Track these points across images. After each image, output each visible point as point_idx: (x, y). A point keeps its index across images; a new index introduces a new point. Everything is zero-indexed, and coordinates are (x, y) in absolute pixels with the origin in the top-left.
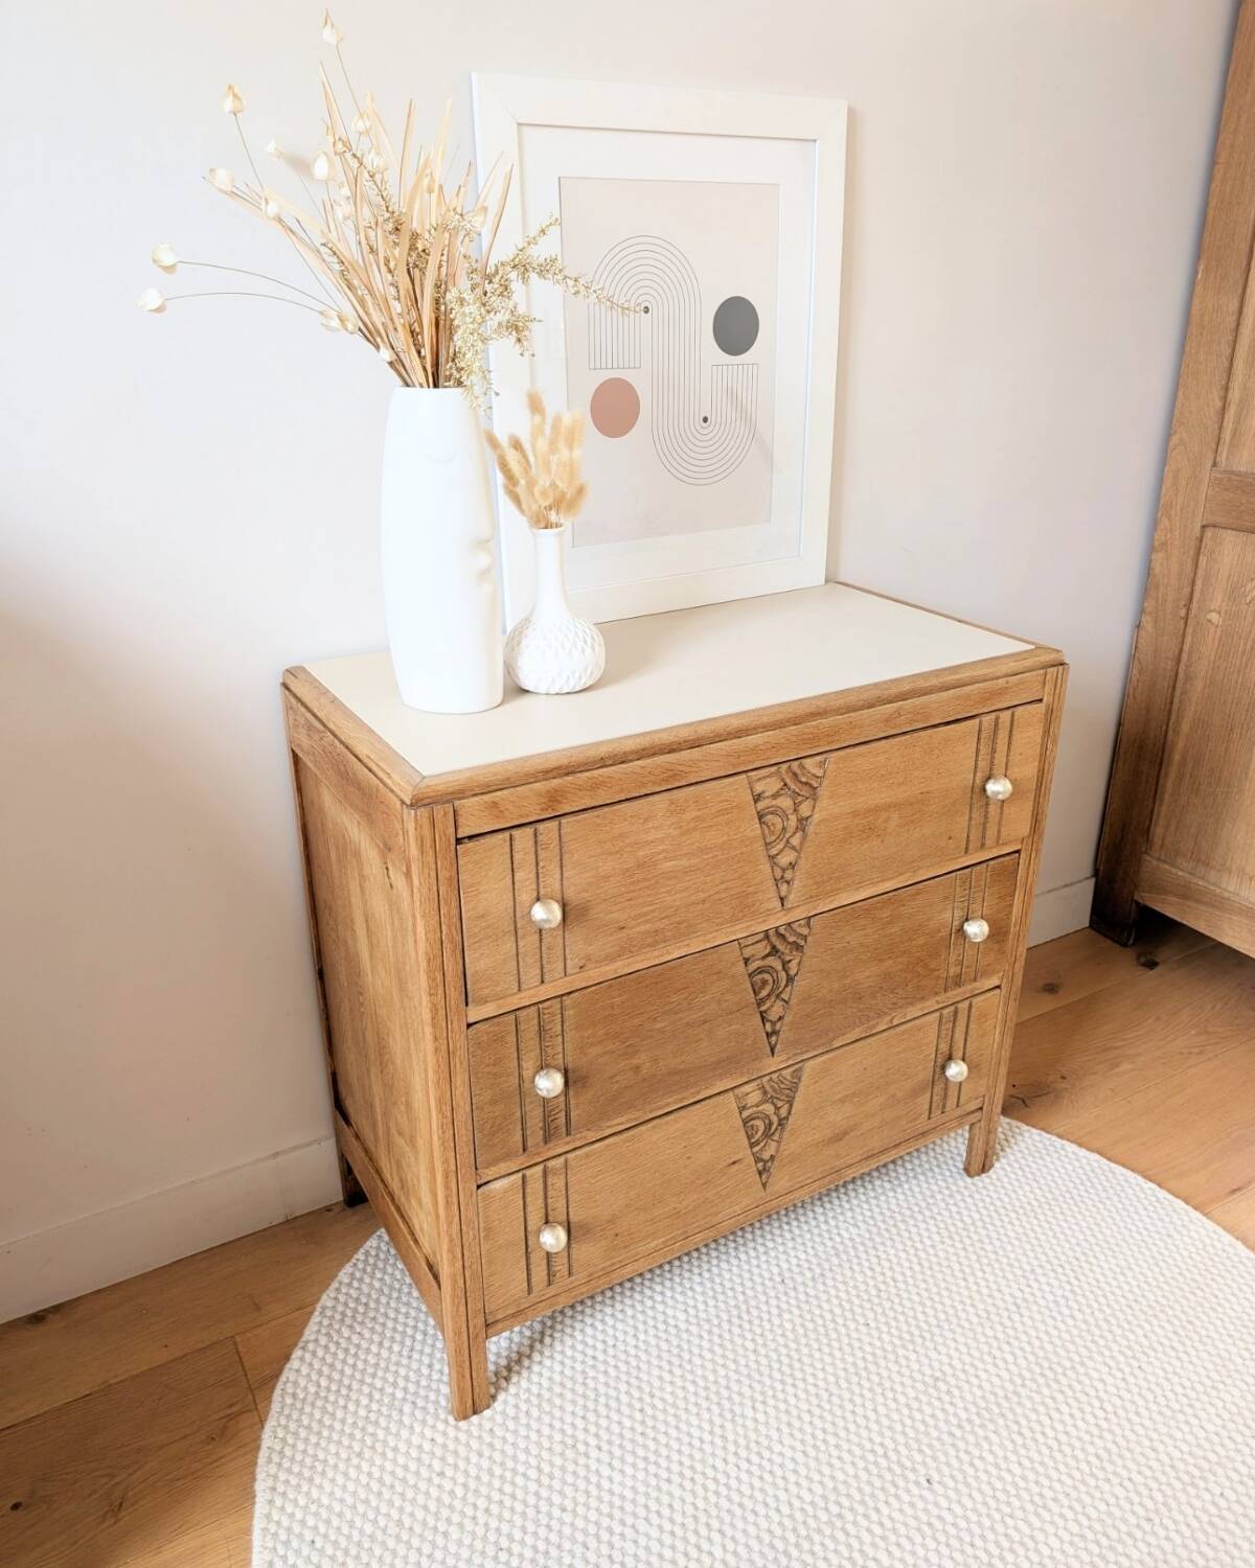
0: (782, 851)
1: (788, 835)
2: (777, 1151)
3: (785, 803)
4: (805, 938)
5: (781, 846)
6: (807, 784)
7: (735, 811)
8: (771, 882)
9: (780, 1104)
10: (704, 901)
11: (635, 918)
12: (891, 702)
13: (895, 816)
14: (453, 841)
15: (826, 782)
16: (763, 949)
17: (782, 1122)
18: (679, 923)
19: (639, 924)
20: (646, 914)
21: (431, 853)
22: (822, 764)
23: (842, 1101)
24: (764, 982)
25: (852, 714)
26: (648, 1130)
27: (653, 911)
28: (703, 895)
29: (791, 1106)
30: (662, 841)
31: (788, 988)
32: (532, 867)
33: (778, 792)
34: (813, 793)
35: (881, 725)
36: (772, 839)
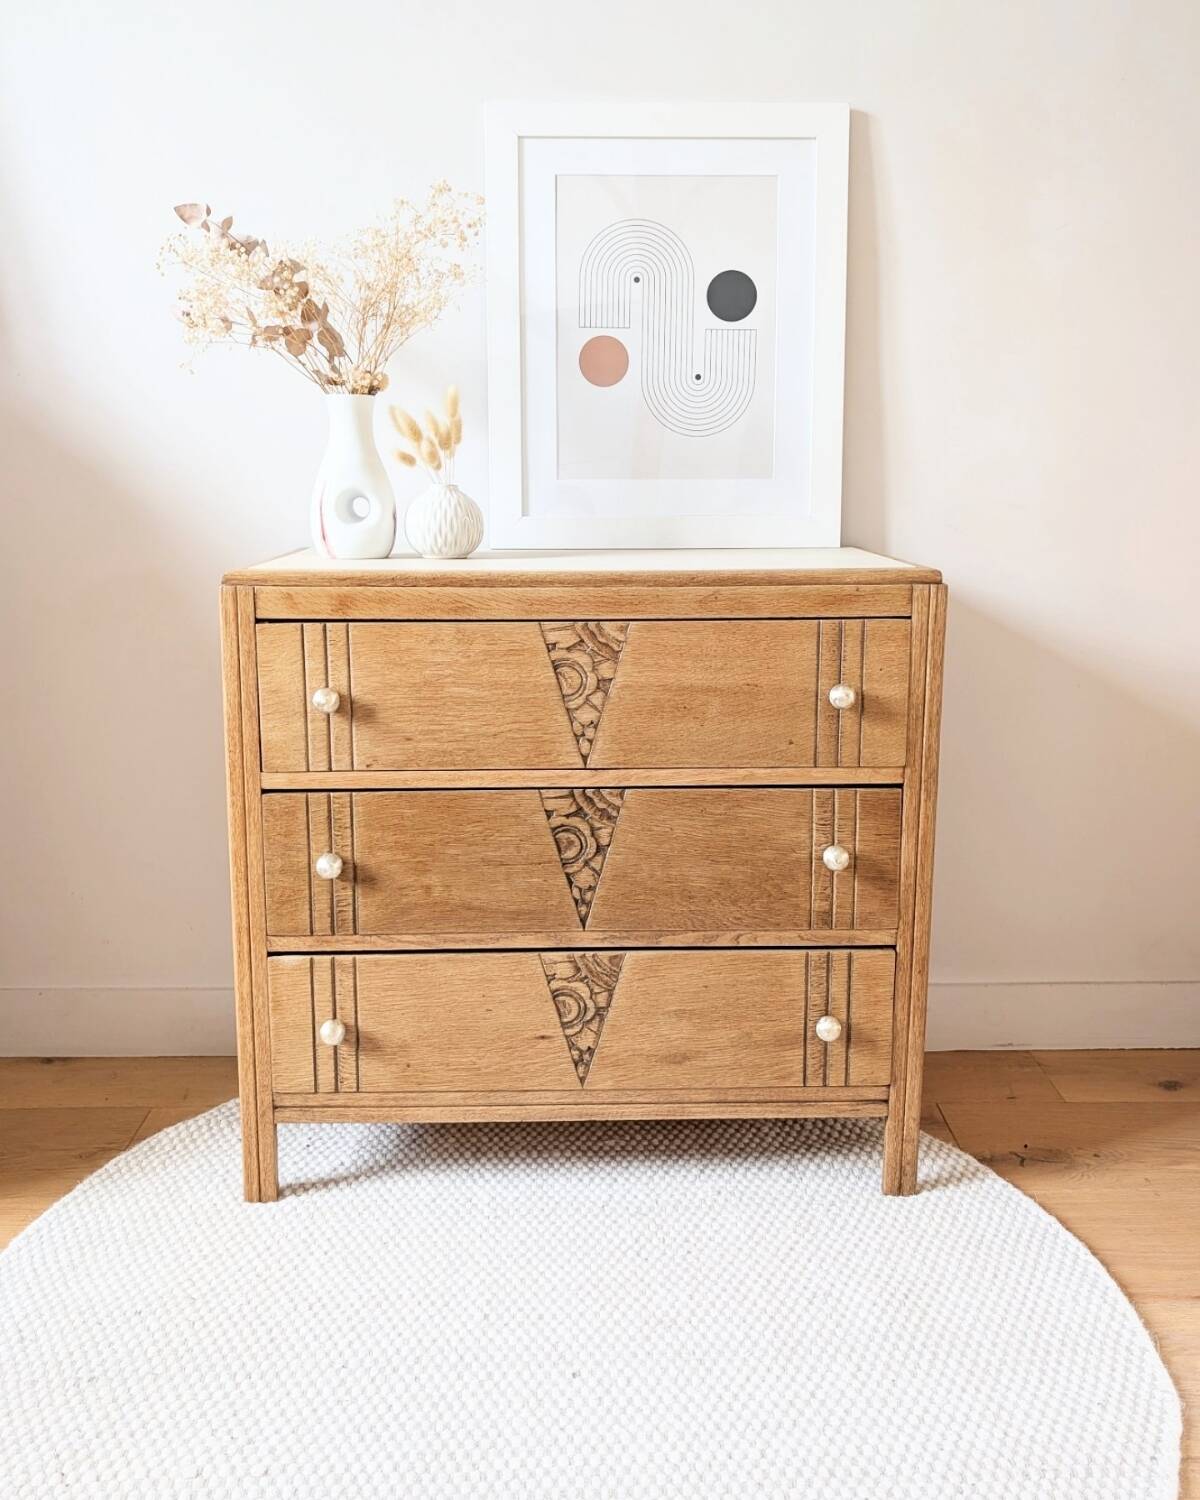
0: (580, 707)
1: (587, 692)
2: (596, 1042)
3: (581, 658)
4: (618, 809)
5: (580, 701)
6: (607, 645)
7: (527, 655)
8: (570, 736)
9: (597, 989)
10: (494, 736)
11: (422, 733)
12: (708, 585)
13: (716, 702)
14: (252, 619)
15: (627, 648)
16: (566, 806)
17: (600, 1013)
18: (469, 750)
19: (427, 740)
20: (433, 732)
21: (233, 625)
22: (623, 631)
23: (680, 1014)
24: (571, 843)
25: (660, 588)
26: (442, 960)
27: (441, 731)
28: (494, 730)
29: (611, 996)
30: (449, 665)
31: (599, 858)
32: (321, 659)
33: (574, 646)
34: (615, 655)
35: (696, 606)
36: (570, 692)
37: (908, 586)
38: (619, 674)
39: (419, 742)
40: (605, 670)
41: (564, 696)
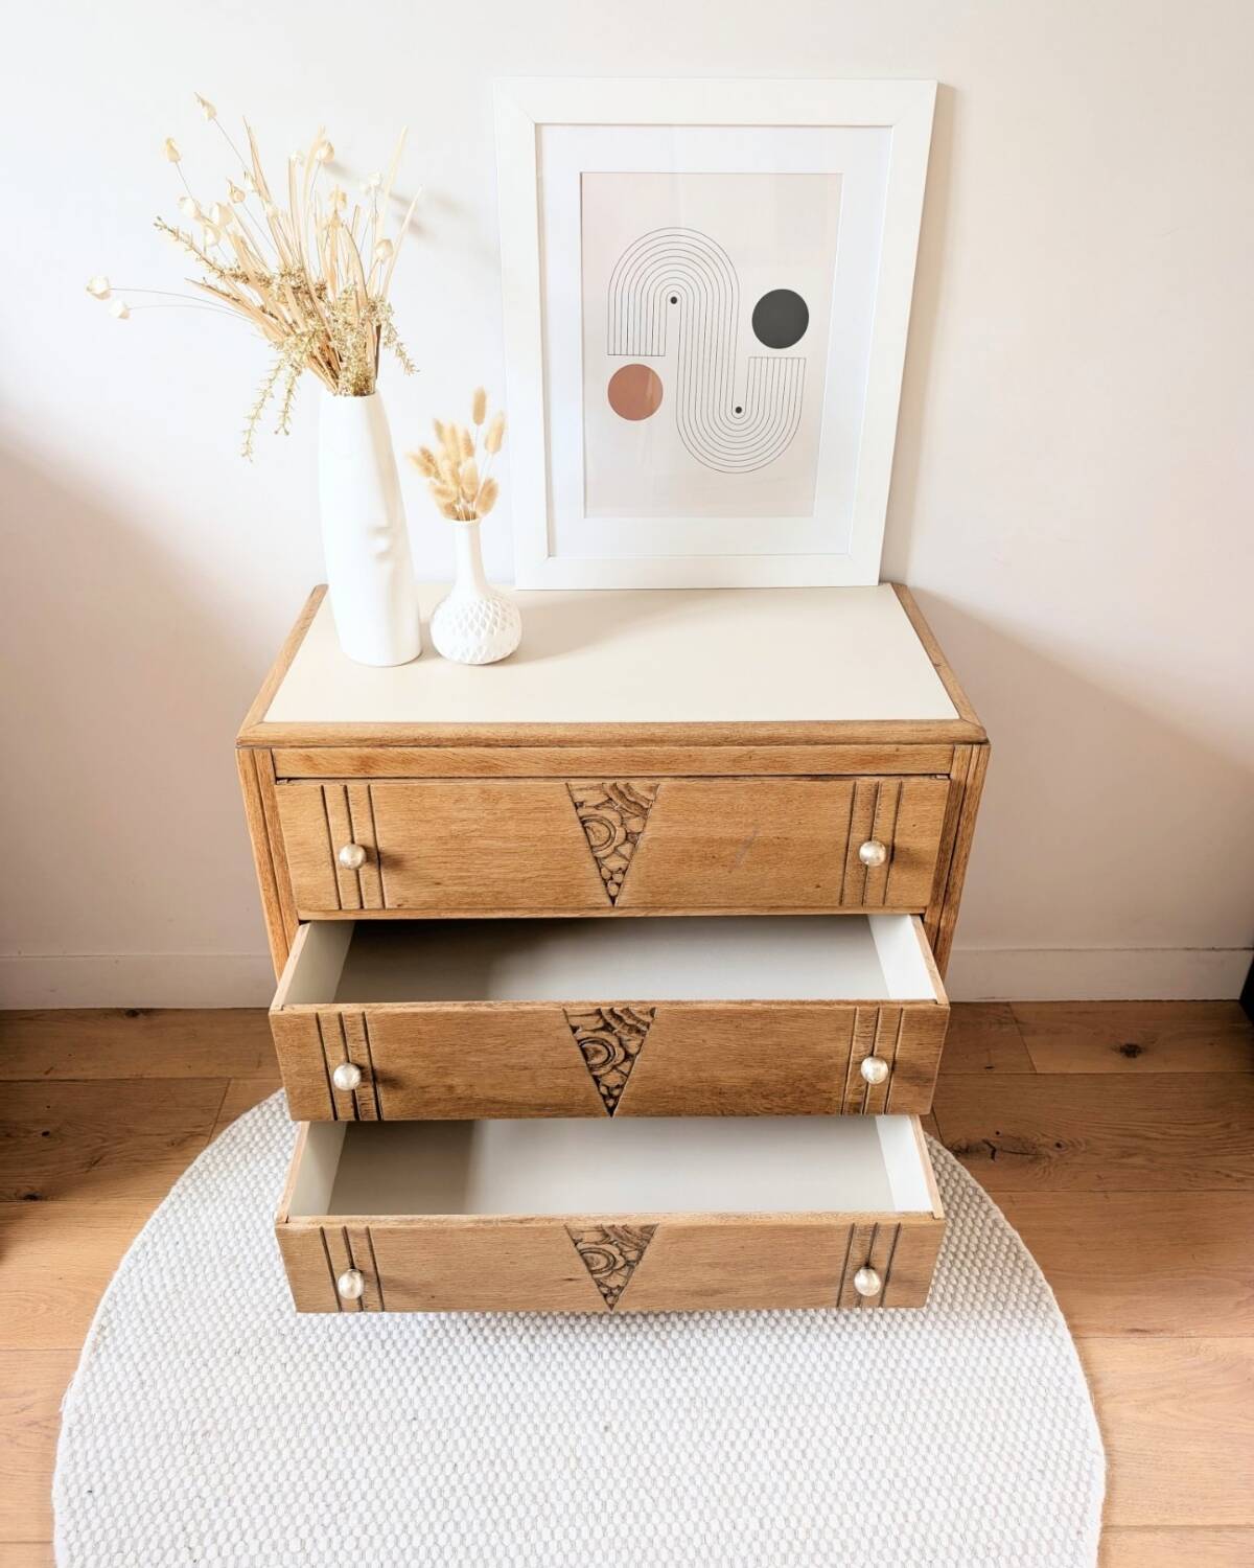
0: (608, 856)
1: (615, 844)
5: (609, 851)
6: (635, 803)
7: (553, 812)
8: (598, 881)
10: (523, 881)
11: (450, 878)
12: (741, 745)
14: (272, 778)
15: (656, 806)
20: (461, 878)
22: (653, 789)
25: (693, 748)
27: (469, 877)
28: (520, 876)
30: (475, 821)
32: (346, 816)
33: (603, 804)
34: (644, 812)
35: (728, 764)
36: (598, 843)
37: (950, 746)
38: (647, 828)
39: (448, 886)
40: (634, 824)
41: (592, 847)
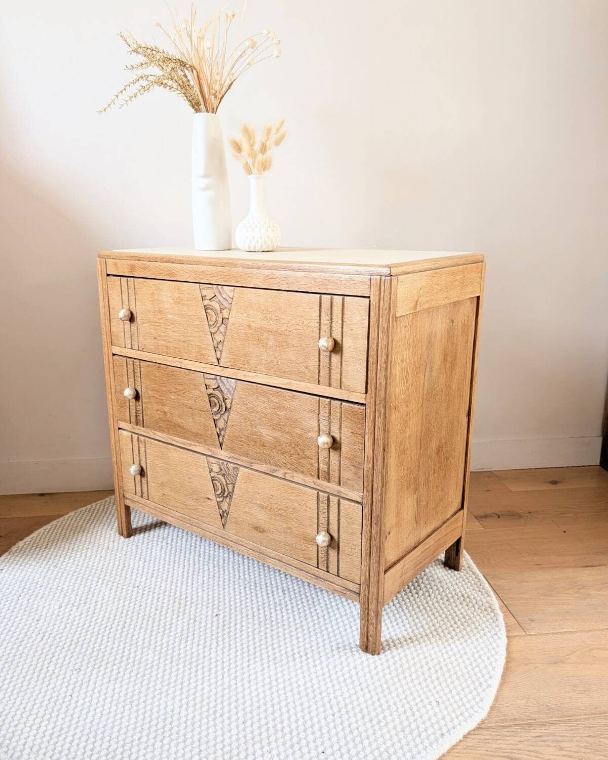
0: (216, 332)
1: (219, 325)
2: (229, 509)
3: (216, 305)
5: (216, 329)
6: (226, 299)
8: (212, 347)
9: (228, 482)
11: (159, 336)
12: (269, 269)
13: (272, 338)
14: (105, 274)
15: (234, 302)
16: (213, 384)
17: (230, 494)
19: (161, 340)
20: (163, 336)
21: (100, 276)
23: (262, 507)
24: (215, 404)
25: (248, 269)
26: (172, 449)
27: (166, 336)
28: (184, 339)
29: (234, 487)
31: (227, 414)
32: (126, 295)
33: (212, 298)
36: (212, 323)
38: (231, 316)
39: (158, 340)
40: (226, 313)
41: (209, 325)
